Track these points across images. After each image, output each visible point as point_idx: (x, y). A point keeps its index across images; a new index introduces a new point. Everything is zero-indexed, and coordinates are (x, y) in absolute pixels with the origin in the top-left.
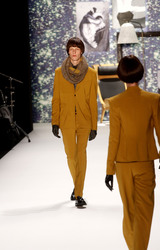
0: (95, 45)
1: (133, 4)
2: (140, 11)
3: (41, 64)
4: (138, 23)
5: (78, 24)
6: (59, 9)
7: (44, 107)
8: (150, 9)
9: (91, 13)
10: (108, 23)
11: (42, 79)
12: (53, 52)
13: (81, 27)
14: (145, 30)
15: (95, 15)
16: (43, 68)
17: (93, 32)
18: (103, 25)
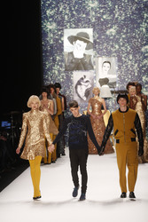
0: (85, 99)
1: (109, 73)
2: (113, 77)
4: (112, 85)
5: (74, 85)
6: (63, 77)
8: (119, 77)
9: (82, 79)
10: (93, 85)
13: (76, 87)
14: (116, 89)
15: (85, 80)
17: (84, 91)
18: (90, 86)
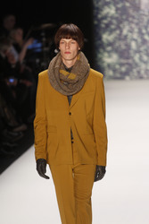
3: (105, 21)
7: (109, 65)
11: (106, 37)
12: (117, 9)
16: (107, 26)
